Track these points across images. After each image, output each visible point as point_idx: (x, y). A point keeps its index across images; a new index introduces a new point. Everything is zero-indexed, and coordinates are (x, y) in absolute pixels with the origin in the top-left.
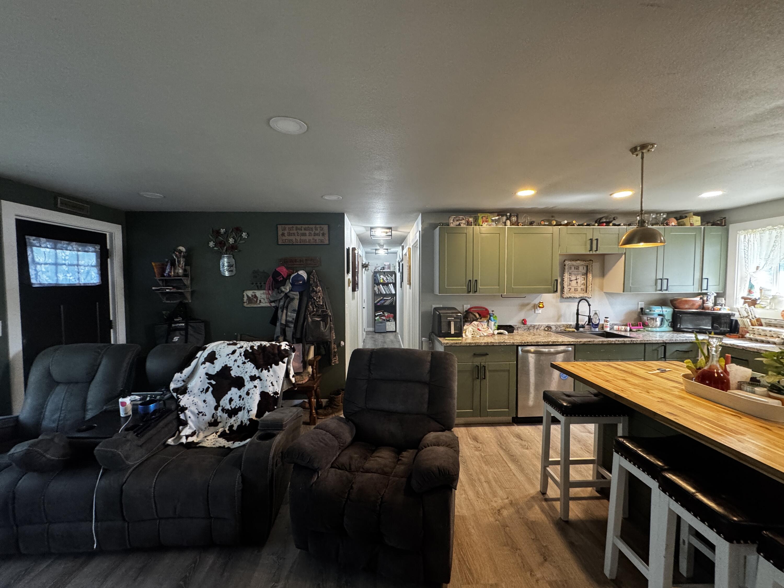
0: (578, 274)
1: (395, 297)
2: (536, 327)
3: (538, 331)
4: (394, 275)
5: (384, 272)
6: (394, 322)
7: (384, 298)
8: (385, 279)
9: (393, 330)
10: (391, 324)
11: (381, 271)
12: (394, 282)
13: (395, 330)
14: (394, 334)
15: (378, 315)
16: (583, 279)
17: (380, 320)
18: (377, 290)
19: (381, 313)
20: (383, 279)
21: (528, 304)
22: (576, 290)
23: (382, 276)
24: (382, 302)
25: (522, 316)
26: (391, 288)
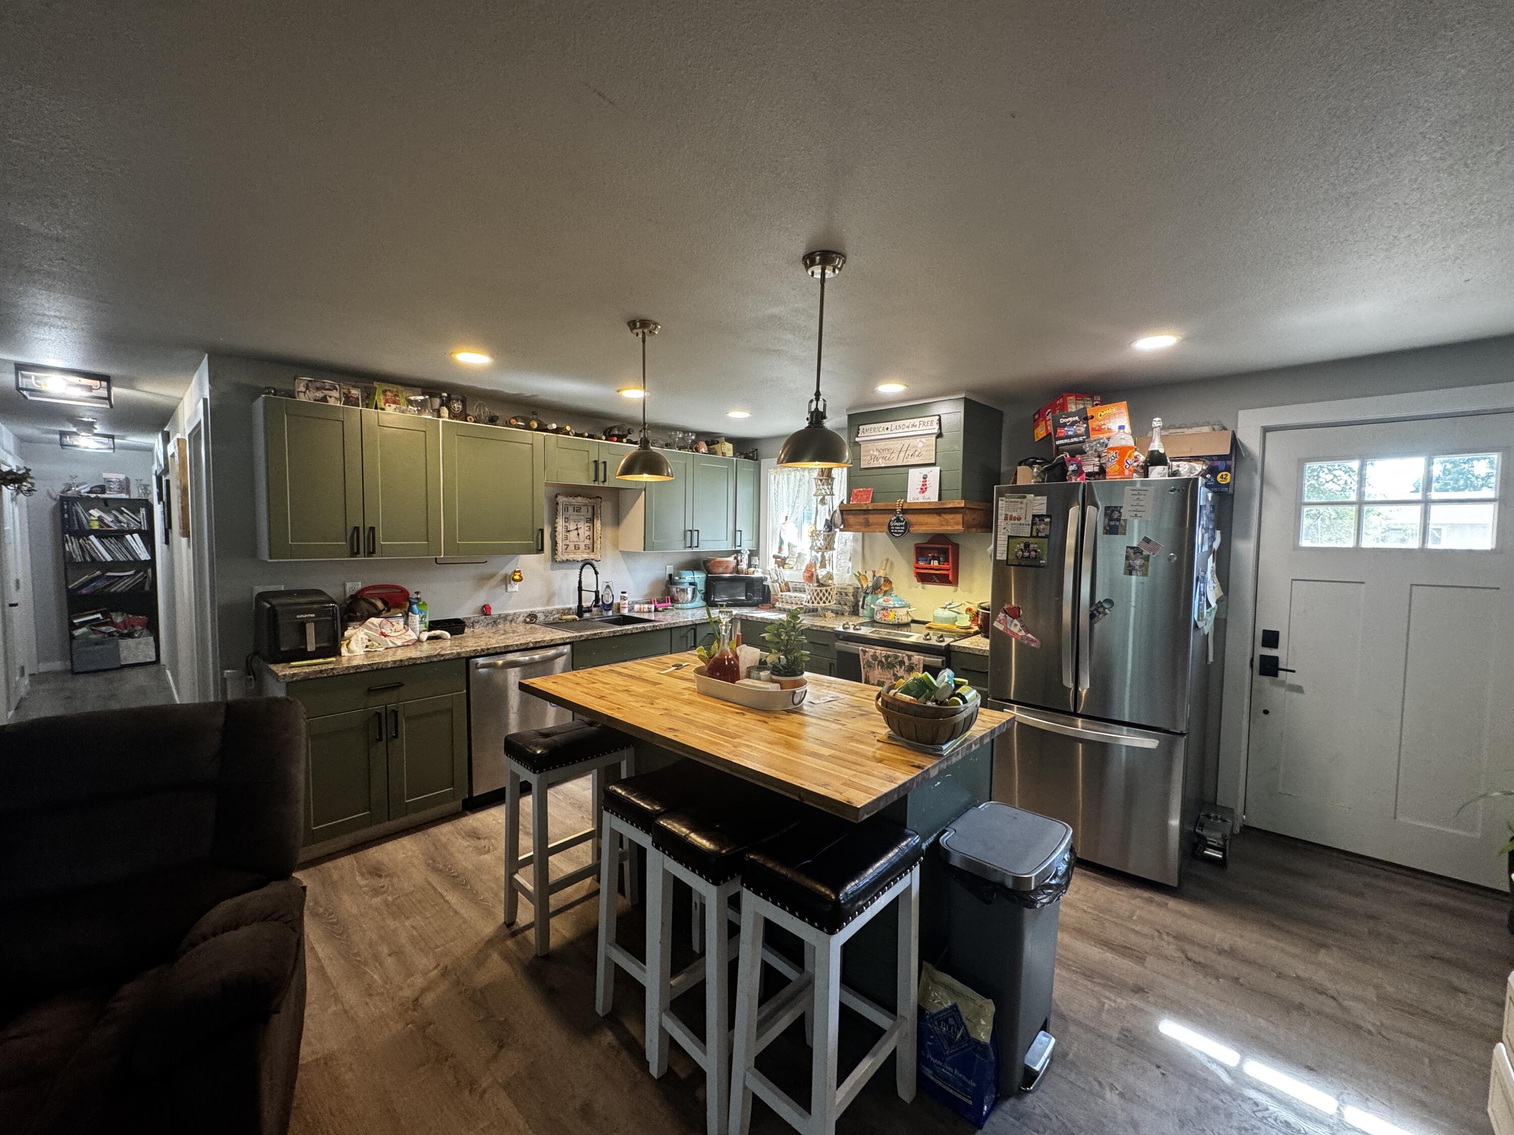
0: (579, 521)
1: (150, 571)
2: (510, 618)
3: (514, 624)
4: (143, 511)
5: (106, 501)
6: (151, 639)
7: (109, 574)
8: (108, 519)
9: (148, 660)
10: (140, 643)
11: (93, 496)
12: (144, 527)
13: (154, 659)
14: (154, 668)
15: (83, 624)
16: (587, 529)
17: (93, 636)
18: (78, 551)
19: (99, 616)
20: (100, 519)
21: (491, 576)
22: (577, 548)
23: (95, 513)
24: (100, 584)
25: (480, 599)
26: (134, 545)
